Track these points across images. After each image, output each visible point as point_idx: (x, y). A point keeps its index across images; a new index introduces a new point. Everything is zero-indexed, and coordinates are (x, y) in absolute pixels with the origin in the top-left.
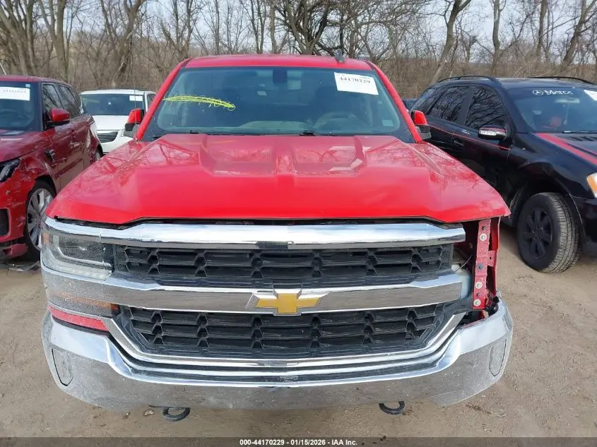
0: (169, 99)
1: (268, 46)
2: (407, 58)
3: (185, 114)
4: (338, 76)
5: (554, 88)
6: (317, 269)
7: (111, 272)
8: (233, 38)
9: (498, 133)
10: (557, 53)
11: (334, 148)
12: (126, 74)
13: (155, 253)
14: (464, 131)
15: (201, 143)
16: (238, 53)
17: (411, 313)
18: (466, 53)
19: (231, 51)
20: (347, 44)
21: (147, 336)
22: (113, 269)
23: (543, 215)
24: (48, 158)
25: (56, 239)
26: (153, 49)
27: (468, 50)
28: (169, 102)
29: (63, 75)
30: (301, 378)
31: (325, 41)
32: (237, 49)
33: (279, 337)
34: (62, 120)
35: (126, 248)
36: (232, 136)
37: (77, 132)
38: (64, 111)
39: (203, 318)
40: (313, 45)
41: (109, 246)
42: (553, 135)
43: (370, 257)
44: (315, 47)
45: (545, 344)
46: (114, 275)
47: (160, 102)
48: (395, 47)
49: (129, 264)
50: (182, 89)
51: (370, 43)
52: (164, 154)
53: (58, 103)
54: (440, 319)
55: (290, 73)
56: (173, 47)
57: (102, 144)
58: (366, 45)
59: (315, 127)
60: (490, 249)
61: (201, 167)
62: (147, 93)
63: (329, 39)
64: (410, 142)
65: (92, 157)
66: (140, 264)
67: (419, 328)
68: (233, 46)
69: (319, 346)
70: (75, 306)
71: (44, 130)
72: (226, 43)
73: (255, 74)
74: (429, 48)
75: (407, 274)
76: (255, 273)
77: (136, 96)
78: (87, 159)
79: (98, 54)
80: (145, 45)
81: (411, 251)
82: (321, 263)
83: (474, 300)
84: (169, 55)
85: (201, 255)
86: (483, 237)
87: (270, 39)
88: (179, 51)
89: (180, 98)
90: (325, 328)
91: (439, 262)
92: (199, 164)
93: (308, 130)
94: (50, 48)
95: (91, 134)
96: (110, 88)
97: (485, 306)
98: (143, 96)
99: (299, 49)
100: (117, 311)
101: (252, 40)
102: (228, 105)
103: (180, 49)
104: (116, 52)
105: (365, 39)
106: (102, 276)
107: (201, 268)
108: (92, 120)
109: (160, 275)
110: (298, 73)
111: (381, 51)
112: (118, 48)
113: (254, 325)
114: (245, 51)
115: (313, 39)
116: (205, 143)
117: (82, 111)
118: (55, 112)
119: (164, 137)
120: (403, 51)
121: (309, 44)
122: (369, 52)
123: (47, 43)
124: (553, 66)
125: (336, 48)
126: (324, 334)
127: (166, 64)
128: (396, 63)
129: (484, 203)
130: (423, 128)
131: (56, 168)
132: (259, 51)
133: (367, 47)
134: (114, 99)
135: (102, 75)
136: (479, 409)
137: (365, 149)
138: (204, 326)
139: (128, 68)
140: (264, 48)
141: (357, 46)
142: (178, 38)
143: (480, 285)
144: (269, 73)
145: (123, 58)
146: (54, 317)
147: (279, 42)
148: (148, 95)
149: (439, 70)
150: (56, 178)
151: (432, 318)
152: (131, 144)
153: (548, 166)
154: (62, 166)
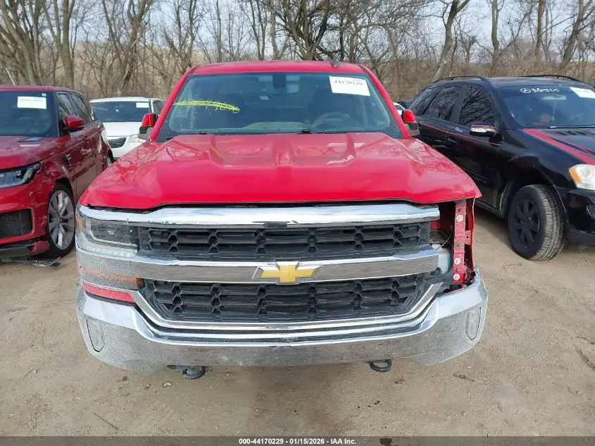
0: (178, 104)
1: (269, 52)
2: (407, 61)
3: (193, 117)
4: (333, 79)
5: (541, 86)
6: (312, 245)
7: (136, 251)
8: (234, 44)
9: (489, 130)
10: (558, 51)
11: (330, 145)
12: (131, 82)
13: (174, 233)
14: (457, 129)
15: (210, 143)
16: (240, 60)
17: (395, 282)
18: (466, 54)
19: (234, 58)
20: (347, 47)
21: (168, 306)
22: (138, 249)
23: (531, 206)
24: (65, 162)
25: (88, 224)
26: (157, 57)
27: (468, 51)
28: (179, 107)
29: (70, 85)
30: (300, 339)
31: (325, 45)
32: (239, 54)
33: (281, 304)
34: (77, 126)
35: (150, 230)
36: (237, 136)
37: (90, 137)
38: (77, 118)
39: (216, 288)
40: (313, 49)
41: (135, 228)
42: (540, 131)
43: (358, 235)
44: (315, 51)
45: (529, 322)
46: (139, 254)
47: (170, 107)
48: (395, 49)
49: (152, 243)
50: (190, 94)
51: (370, 46)
52: (169, 154)
53: (70, 111)
54: (421, 288)
55: (289, 78)
56: (177, 55)
57: (112, 150)
58: (366, 47)
59: (312, 126)
60: (467, 229)
61: (210, 161)
62: (152, 100)
63: (329, 43)
64: (399, 138)
65: (103, 162)
66: (162, 243)
67: (402, 296)
68: (235, 52)
69: (315, 312)
70: (105, 281)
71: (61, 136)
72: (228, 49)
73: (257, 80)
74: (428, 50)
75: (390, 248)
76: (260, 250)
77: (142, 103)
78: (100, 164)
79: (103, 62)
80: (149, 52)
81: (392, 229)
82: (316, 240)
83: (453, 274)
84: (172, 62)
85: (214, 234)
86: (460, 218)
87: (271, 44)
88: (182, 59)
89: (189, 103)
90: (320, 296)
91: (418, 237)
92: (208, 159)
93: (305, 129)
94: (56, 57)
95: (102, 139)
96: (116, 96)
97: (464, 280)
98: (150, 103)
99: (300, 53)
100: (142, 284)
101: (253, 47)
102: (234, 108)
103: (183, 56)
104: (120, 60)
105: (365, 41)
106: (129, 255)
107: (214, 245)
108: (102, 126)
109: (178, 253)
110: (296, 78)
111: (381, 53)
112: (123, 57)
113: (259, 295)
114: (247, 57)
115: (313, 43)
116: (213, 143)
117: (93, 119)
118: (70, 119)
119: (175, 138)
120: (403, 54)
121: (309, 48)
122: (370, 54)
123: (52, 53)
124: (553, 65)
125: (336, 52)
126: (320, 301)
127: (170, 71)
128: (397, 65)
129: (457, 187)
130: (411, 126)
131: (72, 171)
132: (261, 57)
133: (368, 51)
134: (121, 106)
135: (107, 83)
136: (464, 377)
137: (357, 145)
138: (217, 296)
139: (132, 76)
140: (265, 54)
141: (357, 49)
142: (181, 46)
143: (458, 261)
144: (270, 78)
145: (128, 66)
146: (87, 292)
147: (280, 47)
148: (154, 102)
149: (439, 71)
150: (73, 180)
151: (414, 287)
152: (145, 145)
153: (535, 159)
154: (78, 170)
